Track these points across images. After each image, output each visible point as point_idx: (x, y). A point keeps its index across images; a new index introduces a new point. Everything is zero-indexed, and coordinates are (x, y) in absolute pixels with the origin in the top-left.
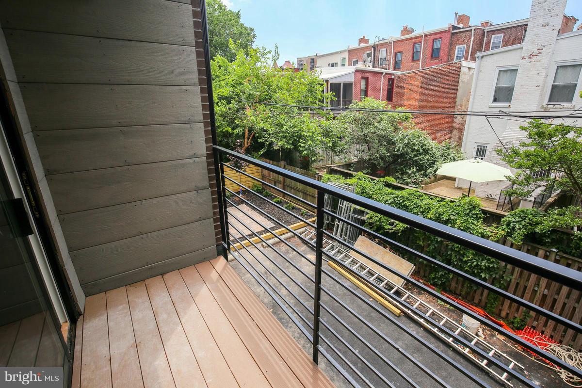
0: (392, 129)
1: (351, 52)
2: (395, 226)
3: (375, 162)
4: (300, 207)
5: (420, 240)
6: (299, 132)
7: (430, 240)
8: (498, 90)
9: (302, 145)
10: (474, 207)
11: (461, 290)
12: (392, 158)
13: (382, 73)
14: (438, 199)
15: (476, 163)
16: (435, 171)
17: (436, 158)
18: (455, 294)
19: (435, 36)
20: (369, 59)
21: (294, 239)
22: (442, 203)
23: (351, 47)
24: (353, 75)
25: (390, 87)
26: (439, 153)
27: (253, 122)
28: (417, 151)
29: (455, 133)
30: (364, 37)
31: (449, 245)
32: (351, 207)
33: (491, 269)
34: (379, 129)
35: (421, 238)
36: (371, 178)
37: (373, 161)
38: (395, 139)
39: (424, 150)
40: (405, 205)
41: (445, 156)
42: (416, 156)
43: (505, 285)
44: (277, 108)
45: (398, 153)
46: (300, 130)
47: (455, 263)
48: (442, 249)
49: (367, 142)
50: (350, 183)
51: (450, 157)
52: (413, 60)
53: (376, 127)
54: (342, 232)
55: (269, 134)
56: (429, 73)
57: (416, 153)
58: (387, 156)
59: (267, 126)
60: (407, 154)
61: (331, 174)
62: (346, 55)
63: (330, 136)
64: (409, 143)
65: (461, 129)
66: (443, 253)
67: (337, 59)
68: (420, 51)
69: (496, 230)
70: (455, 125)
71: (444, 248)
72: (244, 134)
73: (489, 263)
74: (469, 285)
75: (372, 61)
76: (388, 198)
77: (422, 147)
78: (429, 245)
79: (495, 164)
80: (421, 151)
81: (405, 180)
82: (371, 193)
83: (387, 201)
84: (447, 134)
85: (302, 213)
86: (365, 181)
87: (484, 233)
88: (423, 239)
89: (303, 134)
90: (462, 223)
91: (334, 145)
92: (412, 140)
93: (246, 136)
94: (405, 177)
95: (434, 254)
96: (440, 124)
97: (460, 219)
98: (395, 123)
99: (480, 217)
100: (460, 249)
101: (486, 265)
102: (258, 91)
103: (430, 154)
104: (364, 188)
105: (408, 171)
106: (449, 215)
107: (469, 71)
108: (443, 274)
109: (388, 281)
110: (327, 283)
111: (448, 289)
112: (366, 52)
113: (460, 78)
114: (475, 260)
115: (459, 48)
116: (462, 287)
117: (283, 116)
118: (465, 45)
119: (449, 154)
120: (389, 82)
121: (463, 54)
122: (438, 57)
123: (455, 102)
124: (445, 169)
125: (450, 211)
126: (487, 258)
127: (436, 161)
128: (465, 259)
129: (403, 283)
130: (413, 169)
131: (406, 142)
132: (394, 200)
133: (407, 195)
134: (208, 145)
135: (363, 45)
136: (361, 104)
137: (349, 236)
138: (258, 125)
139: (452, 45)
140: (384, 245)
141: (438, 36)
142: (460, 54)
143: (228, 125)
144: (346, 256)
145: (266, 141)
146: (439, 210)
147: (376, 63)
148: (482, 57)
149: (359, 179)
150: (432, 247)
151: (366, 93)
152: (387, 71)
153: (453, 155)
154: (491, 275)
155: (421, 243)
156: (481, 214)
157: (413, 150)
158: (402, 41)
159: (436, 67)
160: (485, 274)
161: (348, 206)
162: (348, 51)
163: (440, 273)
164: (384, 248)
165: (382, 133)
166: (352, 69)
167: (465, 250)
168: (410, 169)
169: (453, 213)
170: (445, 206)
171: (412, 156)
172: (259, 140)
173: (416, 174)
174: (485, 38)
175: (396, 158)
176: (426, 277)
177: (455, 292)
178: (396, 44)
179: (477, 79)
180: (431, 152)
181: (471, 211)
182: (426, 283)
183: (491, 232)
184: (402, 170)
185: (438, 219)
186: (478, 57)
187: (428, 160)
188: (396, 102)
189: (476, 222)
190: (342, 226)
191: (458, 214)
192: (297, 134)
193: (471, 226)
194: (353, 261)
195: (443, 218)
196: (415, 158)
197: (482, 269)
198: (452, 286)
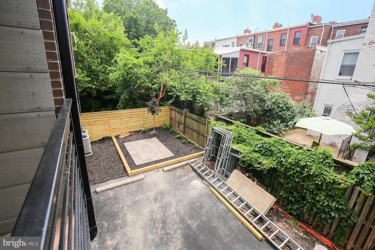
0: (264, 91)
1: (238, 38)
2: (262, 165)
3: (250, 114)
4: (194, 142)
5: (281, 178)
6: (198, 89)
7: (289, 179)
8: (343, 67)
9: (198, 99)
10: (327, 157)
11: (312, 222)
12: (262, 112)
13: (259, 53)
14: (297, 147)
15: (326, 120)
16: (295, 124)
17: (295, 114)
18: (307, 223)
19: (297, 30)
20: (250, 43)
21: (187, 167)
22: (300, 151)
23: (239, 35)
24: (239, 53)
25: (264, 63)
26: (297, 110)
27: (166, 80)
28: (282, 108)
29: (309, 96)
30: (248, 29)
31: (304, 185)
32: (229, 147)
33: (340, 210)
34: (254, 90)
35: (282, 177)
36: (246, 126)
37: (248, 113)
38: (266, 98)
39: (287, 107)
40: (271, 149)
41: (302, 113)
42: (280, 111)
43: (352, 225)
44: (183, 72)
45: (267, 109)
46: (198, 88)
47: (309, 200)
48: (299, 187)
49: (245, 99)
50: (230, 129)
51: (305, 113)
52: (280, 45)
53: (252, 89)
54: (221, 165)
55: (177, 90)
56: (292, 54)
57: (280, 109)
58: (259, 110)
59: (175, 84)
60: (274, 110)
61: (217, 121)
62: (235, 40)
63: (219, 94)
64: (275, 102)
65: (313, 94)
66: (299, 191)
67: (229, 43)
68: (286, 39)
69: (346, 177)
70: (309, 90)
71: (300, 186)
72: (160, 88)
73: (338, 205)
74: (319, 220)
75: (252, 45)
76: (258, 143)
77: (285, 105)
78: (288, 183)
79: (338, 120)
80: (285, 108)
81: (271, 128)
82: (245, 138)
83: (257, 145)
84: (303, 96)
85: (195, 147)
86: (241, 128)
87: (335, 180)
88: (284, 178)
89: (200, 90)
90: (316, 169)
91: (222, 100)
92: (278, 100)
93: (161, 90)
94: (271, 126)
95: (291, 191)
96: (298, 89)
97: (315, 165)
98: (266, 87)
99: (332, 165)
100: (314, 190)
101: (336, 206)
102: (171, 60)
103: (291, 111)
104: (240, 134)
105: (274, 122)
106: (306, 162)
107: (321, 53)
108: (299, 207)
109: (254, 209)
110: (207, 205)
111: (301, 219)
112: (249, 39)
113: (315, 58)
114: (326, 200)
115: (313, 38)
116: (313, 219)
117: (188, 78)
118: (318, 36)
119: (305, 112)
120: (263, 59)
121: (316, 42)
122: (298, 44)
123: (310, 74)
124: (302, 122)
125: (307, 159)
126: (337, 200)
127: (295, 116)
128: (318, 198)
129: (266, 212)
130: (278, 121)
131: (274, 101)
132: (263, 145)
133: (273, 143)
134: (57, 98)
135: (247, 34)
136: (242, 72)
137: (227, 168)
138: (169, 82)
139: (308, 36)
140: (252, 178)
141: (299, 30)
142: (314, 42)
143: (150, 82)
144: (223, 183)
145: (174, 94)
146: (298, 157)
147: (255, 46)
148: (332, 43)
149: (237, 126)
150: (290, 185)
151: (247, 65)
152: (262, 52)
153: (308, 112)
154: (340, 215)
155: (282, 181)
156: (332, 163)
157: (278, 107)
158: (274, 32)
159: (297, 49)
160: (335, 213)
161: (227, 146)
162: (237, 37)
163: (296, 206)
164: (253, 181)
165: (256, 93)
166: (239, 49)
167: (318, 191)
168: (275, 121)
169: (310, 160)
170: (303, 154)
171: (278, 111)
172: (169, 94)
173: (280, 125)
174: (332, 32)
175: (266, 112)
176: (284, 207)
177: (307, 222)
178: (269, 34)
179: (328, 58)
180: (292, 109)
181: (324, 160)
182: (284, 212)
183: (342, 180)
184: (269, 121)
185: (297, 164)
186: (329, 43)
187: (289, 115)
188: (268, 72)
189: (328, 169)
190: (222, 161)
191: (314, 161)
192: (195, 91)
193: (324, 172)
194: (228, 189)
195: (301, 163)
196: (280, 113)
197: (332, 209)
198: (305, 217)
